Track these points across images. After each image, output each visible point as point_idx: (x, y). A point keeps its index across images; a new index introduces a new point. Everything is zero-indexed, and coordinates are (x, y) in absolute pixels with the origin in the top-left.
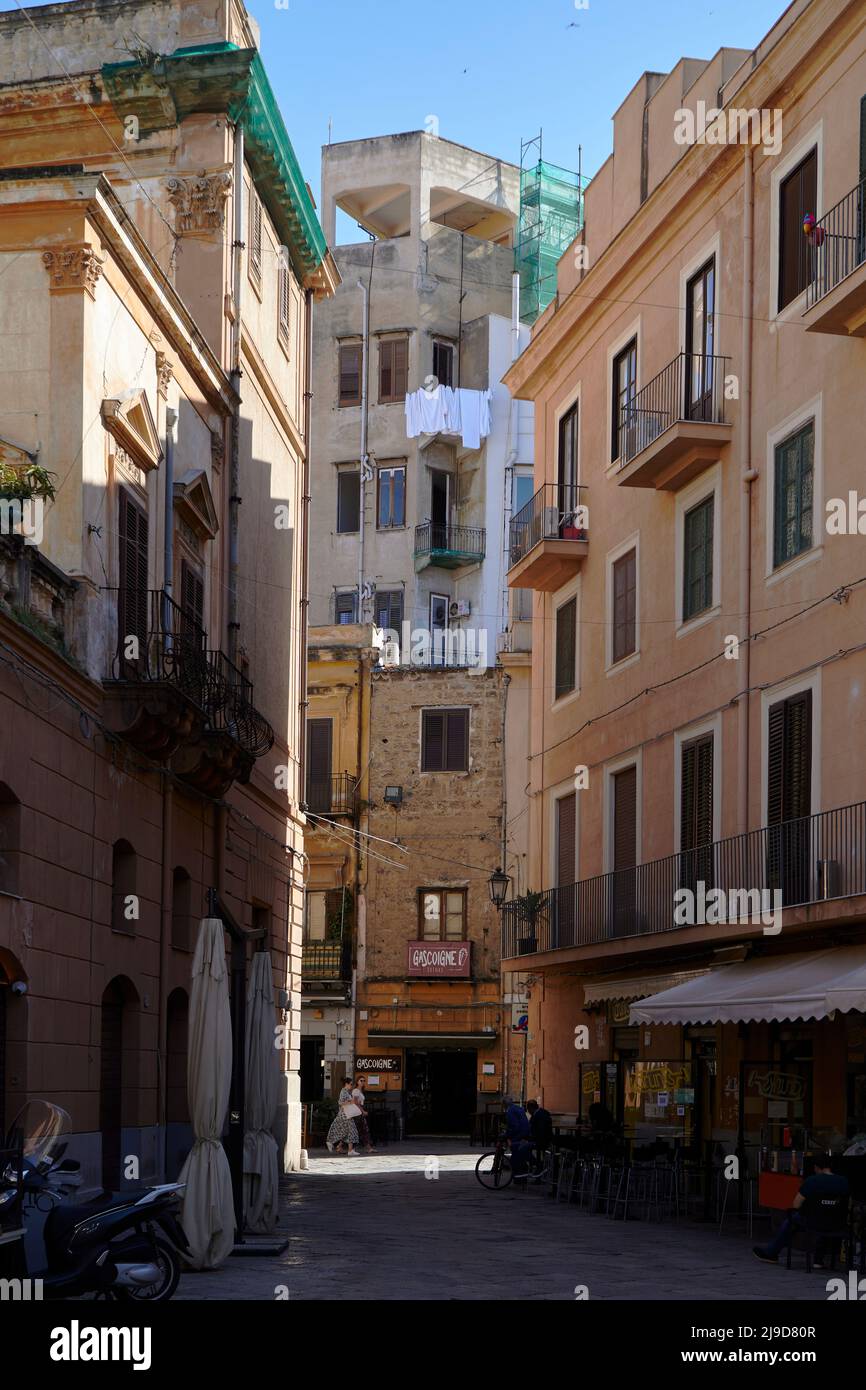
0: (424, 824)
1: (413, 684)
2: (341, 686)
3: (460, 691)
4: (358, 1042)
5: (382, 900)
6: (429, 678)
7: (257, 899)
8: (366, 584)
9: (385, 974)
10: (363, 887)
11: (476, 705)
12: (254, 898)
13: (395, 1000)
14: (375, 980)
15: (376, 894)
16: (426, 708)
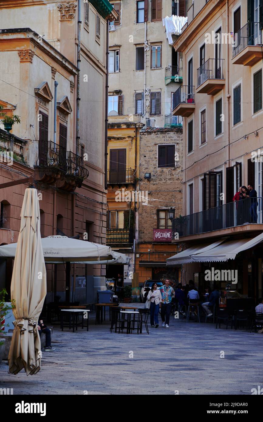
0: (159, 186)
1: (155, 136)
2: (129, 137)
3: (171, 138)
4: (136, 265)
5: (144, 214)
6: (160, 134)
7: (87, 220)
8: (147, 90)
9: (145, 241)
10: (137, 209)
11: (178, 143)
12: (86, 220)
13: (149, 250)
14: (142, 243)
15: (142, 212)
16: (159, 145)
